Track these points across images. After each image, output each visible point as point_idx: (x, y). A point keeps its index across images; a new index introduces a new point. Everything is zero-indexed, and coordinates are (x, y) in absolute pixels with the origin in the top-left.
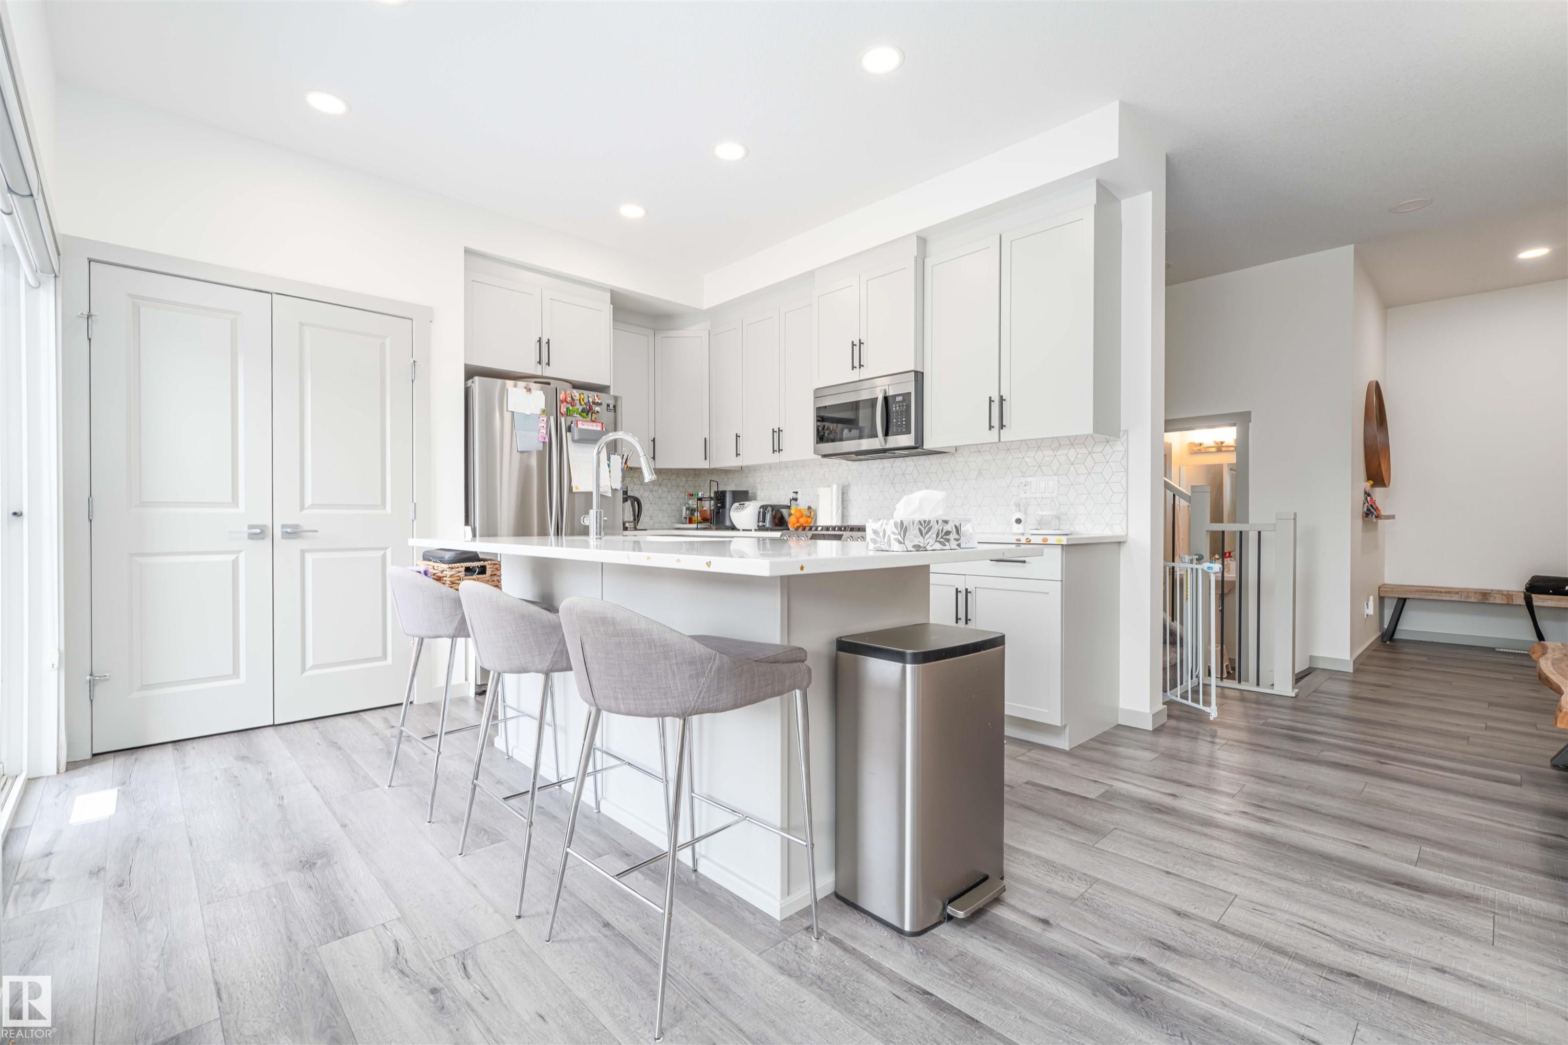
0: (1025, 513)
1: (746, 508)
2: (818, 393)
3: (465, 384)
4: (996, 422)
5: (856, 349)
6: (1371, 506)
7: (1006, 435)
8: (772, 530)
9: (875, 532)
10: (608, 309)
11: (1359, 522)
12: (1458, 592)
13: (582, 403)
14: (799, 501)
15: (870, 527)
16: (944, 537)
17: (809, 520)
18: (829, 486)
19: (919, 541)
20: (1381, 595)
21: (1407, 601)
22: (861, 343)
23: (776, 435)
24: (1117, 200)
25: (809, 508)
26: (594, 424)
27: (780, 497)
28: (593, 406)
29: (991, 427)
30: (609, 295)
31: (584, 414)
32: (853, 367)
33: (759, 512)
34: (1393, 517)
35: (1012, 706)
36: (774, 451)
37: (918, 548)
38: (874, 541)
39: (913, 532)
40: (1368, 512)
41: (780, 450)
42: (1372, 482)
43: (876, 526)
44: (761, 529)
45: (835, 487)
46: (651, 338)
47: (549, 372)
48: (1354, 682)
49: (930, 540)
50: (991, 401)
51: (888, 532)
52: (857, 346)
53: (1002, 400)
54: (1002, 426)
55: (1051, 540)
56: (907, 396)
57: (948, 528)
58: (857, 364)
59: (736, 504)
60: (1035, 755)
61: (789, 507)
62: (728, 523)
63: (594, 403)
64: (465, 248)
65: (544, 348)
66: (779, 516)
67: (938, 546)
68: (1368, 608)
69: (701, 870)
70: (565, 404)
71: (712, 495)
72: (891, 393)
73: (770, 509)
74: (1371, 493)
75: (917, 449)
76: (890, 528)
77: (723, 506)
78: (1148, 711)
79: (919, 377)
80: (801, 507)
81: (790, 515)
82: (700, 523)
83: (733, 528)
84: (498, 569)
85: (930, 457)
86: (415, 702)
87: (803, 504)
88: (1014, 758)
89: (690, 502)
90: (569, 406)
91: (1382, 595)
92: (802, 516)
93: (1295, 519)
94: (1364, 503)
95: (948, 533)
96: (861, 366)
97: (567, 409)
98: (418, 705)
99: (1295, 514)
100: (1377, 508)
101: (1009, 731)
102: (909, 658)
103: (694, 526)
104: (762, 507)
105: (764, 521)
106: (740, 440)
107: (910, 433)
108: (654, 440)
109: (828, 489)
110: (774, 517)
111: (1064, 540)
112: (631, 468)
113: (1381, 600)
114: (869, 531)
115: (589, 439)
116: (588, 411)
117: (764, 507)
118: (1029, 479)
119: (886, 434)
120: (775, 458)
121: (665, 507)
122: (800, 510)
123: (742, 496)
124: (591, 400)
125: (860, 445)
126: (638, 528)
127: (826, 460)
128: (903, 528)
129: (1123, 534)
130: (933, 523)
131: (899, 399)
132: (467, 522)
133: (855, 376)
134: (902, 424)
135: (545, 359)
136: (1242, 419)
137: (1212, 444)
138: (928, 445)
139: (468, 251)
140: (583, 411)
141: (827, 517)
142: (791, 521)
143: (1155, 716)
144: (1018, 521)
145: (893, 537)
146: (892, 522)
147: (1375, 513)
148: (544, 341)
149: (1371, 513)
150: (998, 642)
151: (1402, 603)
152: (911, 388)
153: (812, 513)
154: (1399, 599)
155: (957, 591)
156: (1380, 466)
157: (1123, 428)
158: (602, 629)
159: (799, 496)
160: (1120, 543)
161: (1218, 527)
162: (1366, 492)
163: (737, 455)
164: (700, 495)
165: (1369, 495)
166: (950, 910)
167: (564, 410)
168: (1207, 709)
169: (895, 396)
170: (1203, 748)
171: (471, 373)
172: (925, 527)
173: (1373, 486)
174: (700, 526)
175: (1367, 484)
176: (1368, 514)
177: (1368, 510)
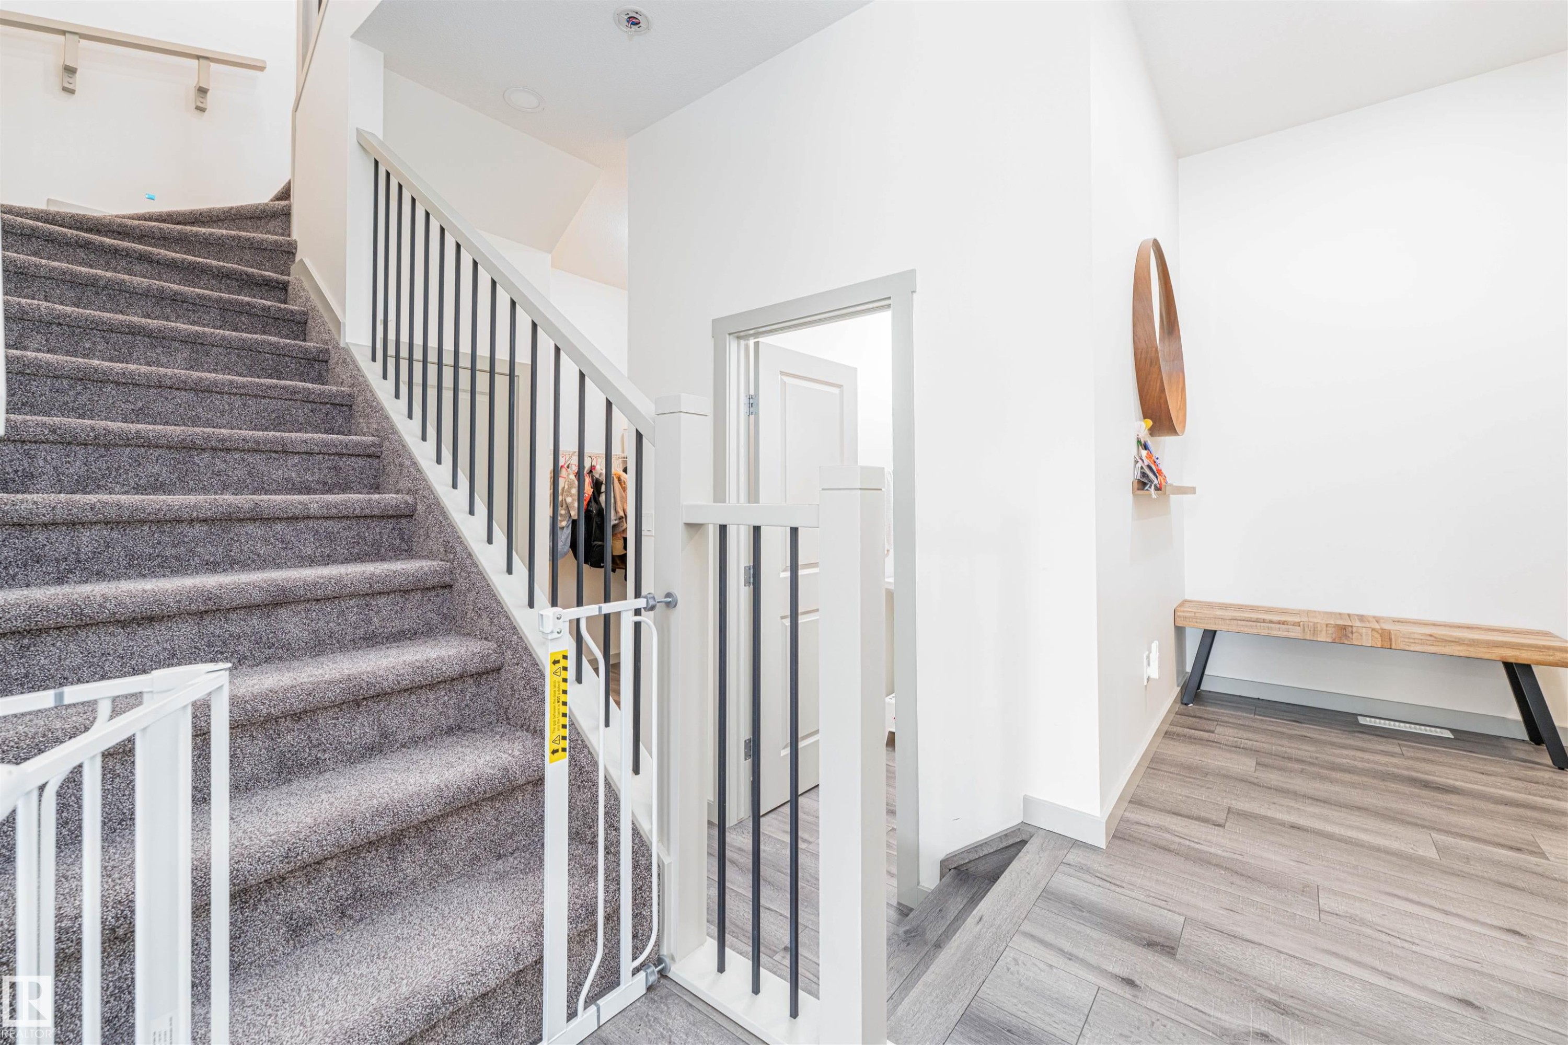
6: (1149, 467)
11: (1128, 497)
20: (1177, 624)
34: (1192, 490)
40: (1144, 480)
42: (1149, 423)
68: (1149, 665)
74: (1150, 443)
94: (1137, 462)
100: (1159, 471)
113: (1180, 628)
147: (1156, 482)
149: (1148, 481)
151: (1209, 638)
154: (1205, 630)
156: (1163, 395)
162: (1139, 442)
165: (1146, 447)
173: (1151, 429)
175: (1142, 427)
176: (1143, 483)
177: (1144, 475)
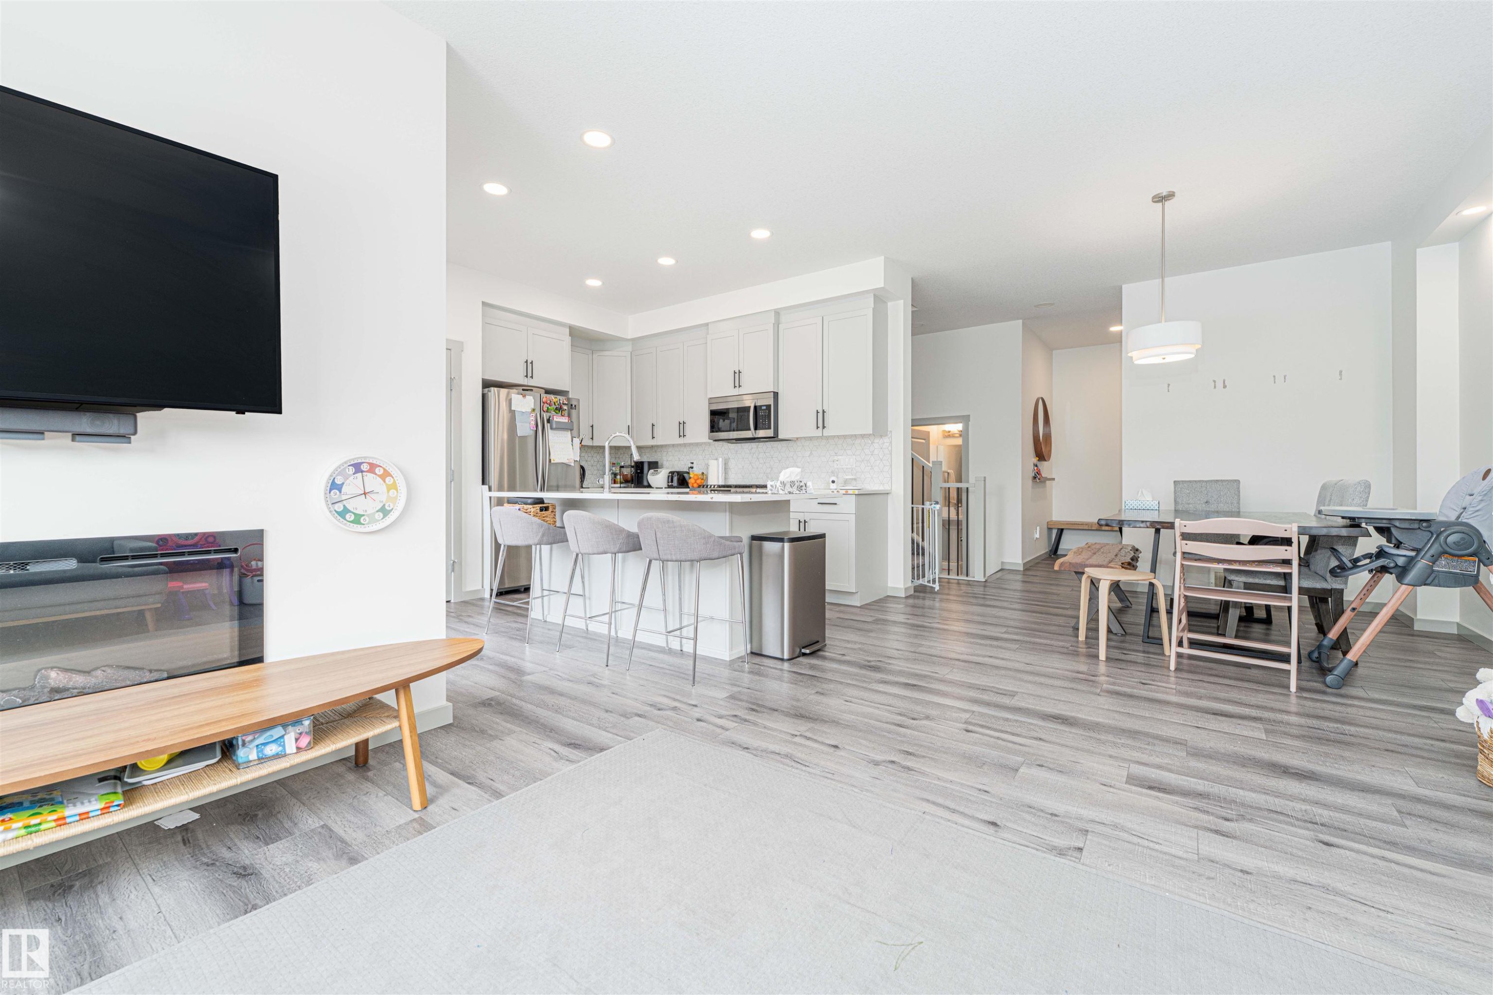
0: (837, 477)
1: (659, 473)
2: (711, 401)
3: (483, 391)
4: (820, 425)
5: (737, 375)
6: (1038, 472)
7: (827, 433)
8: (677, 488)
9: (772, 486)
10: (568, 339)
11: (1030, 482)
12: (1087, 524)
13: (556, 404)
14: (695, 469)
15: (769, 484)
16: (800, 488)
17: (703, 481)
18: (716, 459)
19: (790, 490)
21: (1065, 532)
22: (740, 372)
23: (682, 426)
24: (885, 303)
25: (703, 473)
26: (564, 418)
27: (681, 466)
28: (563, 406)
29: (818, 427)
30: (568, 330)
31: (557, 411)
32: (735, 387)
33: (669, 476)
34: (1054, 479)
35: (830, 584)
36: (680, 436)
37: (790, 493)
38: (771, 490)
39: (788, 486)
41: (684, 436)
42: (1038, 458)
43: (772, 483)
44: (669, 487)
45: (720, 460)
46: (590, 356)
47: (532, 382)
48: (1024, 575)
49: (794, 490)
50: (818, 412)
51: (778, 486)
52: (737, 374)
53: (824, 412)
54: (824, 427)
55: (850, 492)
56: (769, 407)
57: (801, 484)
58: (737, 384)
59: (651, 471)
60: (842, 608)
61: (688, 473)
62: (645, 483)
63: (563, 404)
64: (483, 302)
65: (529, 365)
66: (682, 477)
67: (798, 492)
68: (1037, 534)
69: (684, 650)
70: (546, 404)
71: (633, 464)
72: (757, 404)
73: (676, 474)
74: (1038, 465)
75: (774, 438)
76: (778, 484)
77: (642, 472)
78: (903, 587)
79: (776, 395)
80: (696, 473)
81: (690, 478)
82: (623, 483)
83: (649, 486)
84: (555, 509)
85: (782, 442)
86: (452, 601)
87: (697, 470)
88: (831, 610)
89: (614, 469)
90: (548, 406)
91: (1049, 527)
92: (698, 479)
93: (985, 481)
94: (1033, 471)
95: (802, 486)
96: (740, 386)
97: (548, 408)
98: (455, 603)
99: (985, 478)
100: (1041, 474)
101: (829, 598)
102: (786, 540)
103: (618, 485)
104: (670, 472)
105: (672, 481)
106: (655, 428)
107: (770, 429)
108: (592, 426)
109: (715, 461)
110: (678, 479)
111: (857, 492)
112: (585, 446)
113: (1050, 529)
114: (769, 486)
115: (561, 428)
116: (559, 409)
117: (672, 473)
118: (840, 457)
119: (756, 429)
120: (681, 441)
121: (595, 472)
122: (696, 475)
123: (654, 465)
124: (561, 402)
125: (737, 435)
126: (584, 486)
127: (716, 443)
128: (783, 484)
129: (889, 489)
130: (796, 482)
131: (764, 408)
132: (483, 483)
133: (736, 392)
134: (765, 424)
135: (530, 374)
136: (965, 419)
137: (957, 432)
138: (780, 437)
139: (484, 304)
140: (556, 409)
141: (714, 479)
142: (691, 482)
143: (906, 589)
144: (833, 482)
145: (779, 488)
146: (779, 482)
147: (1040, 477)
148: (529, 362)
149: (1037, 477)
150: (822, 536)
151: (1061, 531)
152: (771, 402)
153: (705, 477)
154: (1058, 529)
155: (800, 522)
156: (1042, 449)
157: (889, 430)
158: (667, 525)
159: (694, 465)
160: (888, 493)
161: (947, 485)
162: (1034, 464)
163: (653, 438)
164: (622, 464)
165: (1036, 466)
166: (803, 651)
167: (545, 409)
168: (934, 586)
169: (761, 406)
170: (928, 603)
171: (487, 384)
172: (792, 483)
173: (1038, 460)
174: (622, 485)
175: (1035, 460)
176: (1035, 478)
177: (1035, 475)
